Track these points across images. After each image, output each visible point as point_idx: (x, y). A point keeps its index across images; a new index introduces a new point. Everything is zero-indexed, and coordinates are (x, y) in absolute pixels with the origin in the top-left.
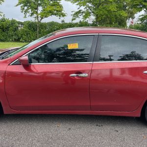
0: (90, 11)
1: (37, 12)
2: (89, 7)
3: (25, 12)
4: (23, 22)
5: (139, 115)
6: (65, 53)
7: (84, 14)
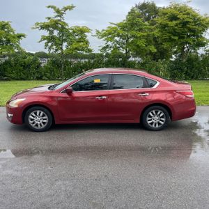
0: (118, 46)
1: (62, 48)
2: (117, 42)
3: (50, 48)
4: (34, 53)
5: (138, 121)
6: (92, 86)
7: (112, 49)
